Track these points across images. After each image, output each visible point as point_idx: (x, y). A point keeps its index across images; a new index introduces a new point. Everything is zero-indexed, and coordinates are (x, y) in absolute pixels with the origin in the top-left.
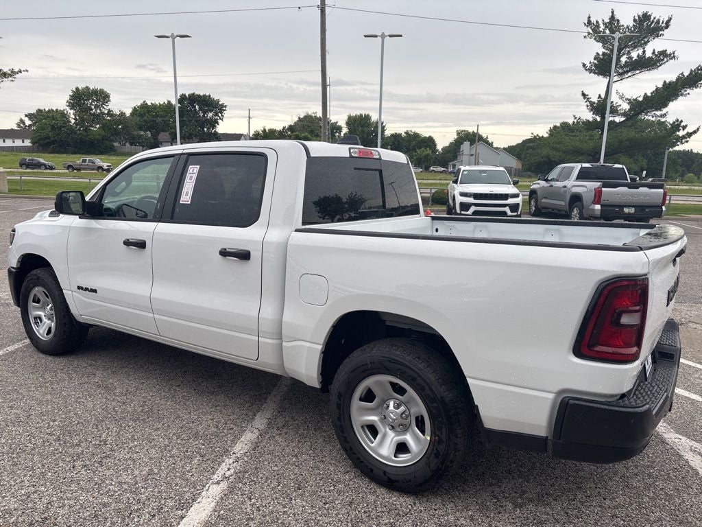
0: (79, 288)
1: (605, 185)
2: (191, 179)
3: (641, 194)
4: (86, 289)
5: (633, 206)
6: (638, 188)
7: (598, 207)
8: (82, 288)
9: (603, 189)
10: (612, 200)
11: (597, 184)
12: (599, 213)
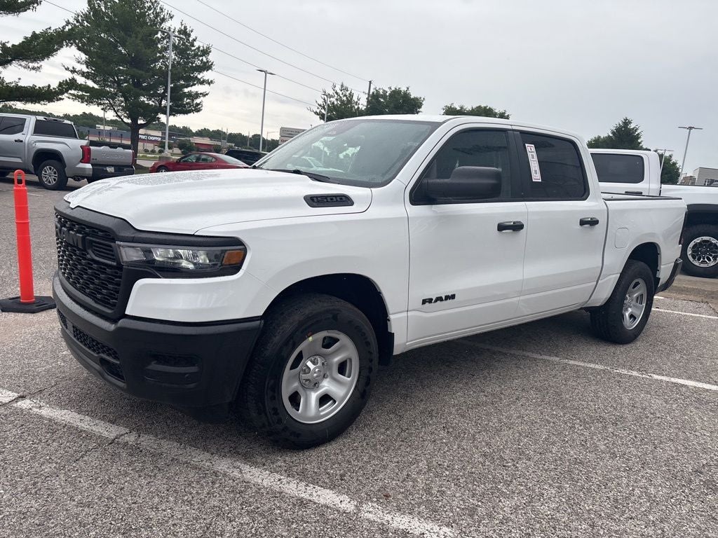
0: (424, 302)
1: (92, 143)
2: (533, 158)
3: (118, 154)
4: (440, 299)
5: (112, 166)
6: (116, 148)
7: (89, 166)
8: (430, 301)
9: (91, 147)
10: (100, 159)
11: (84, 142)
12: (91, 173)
